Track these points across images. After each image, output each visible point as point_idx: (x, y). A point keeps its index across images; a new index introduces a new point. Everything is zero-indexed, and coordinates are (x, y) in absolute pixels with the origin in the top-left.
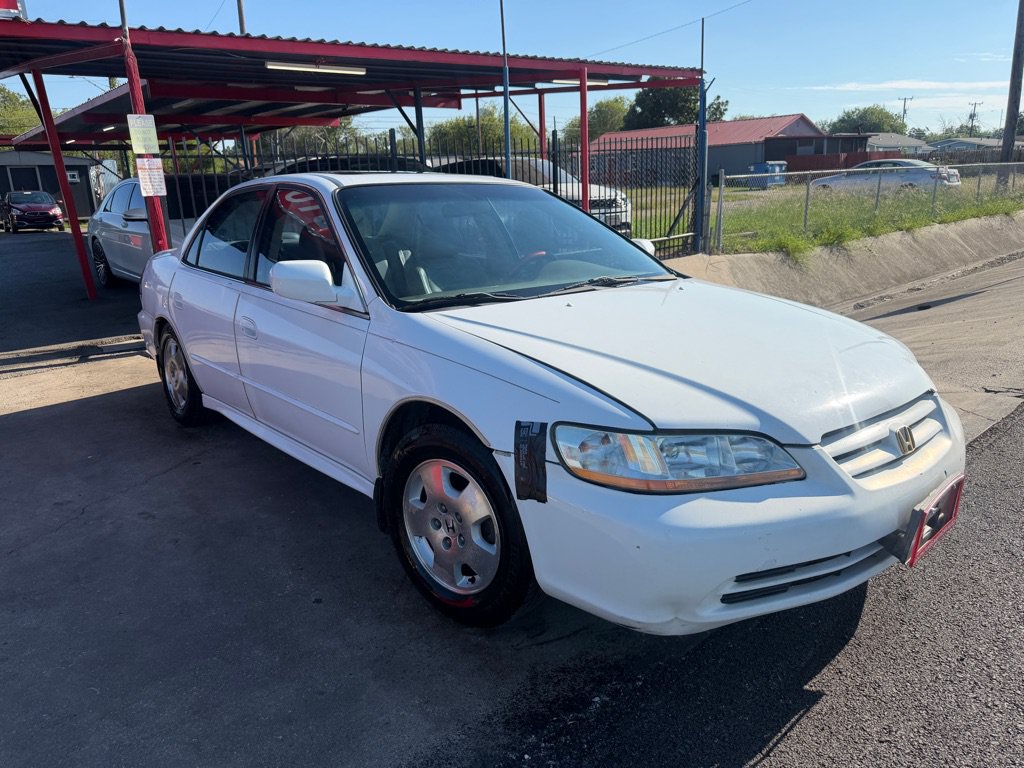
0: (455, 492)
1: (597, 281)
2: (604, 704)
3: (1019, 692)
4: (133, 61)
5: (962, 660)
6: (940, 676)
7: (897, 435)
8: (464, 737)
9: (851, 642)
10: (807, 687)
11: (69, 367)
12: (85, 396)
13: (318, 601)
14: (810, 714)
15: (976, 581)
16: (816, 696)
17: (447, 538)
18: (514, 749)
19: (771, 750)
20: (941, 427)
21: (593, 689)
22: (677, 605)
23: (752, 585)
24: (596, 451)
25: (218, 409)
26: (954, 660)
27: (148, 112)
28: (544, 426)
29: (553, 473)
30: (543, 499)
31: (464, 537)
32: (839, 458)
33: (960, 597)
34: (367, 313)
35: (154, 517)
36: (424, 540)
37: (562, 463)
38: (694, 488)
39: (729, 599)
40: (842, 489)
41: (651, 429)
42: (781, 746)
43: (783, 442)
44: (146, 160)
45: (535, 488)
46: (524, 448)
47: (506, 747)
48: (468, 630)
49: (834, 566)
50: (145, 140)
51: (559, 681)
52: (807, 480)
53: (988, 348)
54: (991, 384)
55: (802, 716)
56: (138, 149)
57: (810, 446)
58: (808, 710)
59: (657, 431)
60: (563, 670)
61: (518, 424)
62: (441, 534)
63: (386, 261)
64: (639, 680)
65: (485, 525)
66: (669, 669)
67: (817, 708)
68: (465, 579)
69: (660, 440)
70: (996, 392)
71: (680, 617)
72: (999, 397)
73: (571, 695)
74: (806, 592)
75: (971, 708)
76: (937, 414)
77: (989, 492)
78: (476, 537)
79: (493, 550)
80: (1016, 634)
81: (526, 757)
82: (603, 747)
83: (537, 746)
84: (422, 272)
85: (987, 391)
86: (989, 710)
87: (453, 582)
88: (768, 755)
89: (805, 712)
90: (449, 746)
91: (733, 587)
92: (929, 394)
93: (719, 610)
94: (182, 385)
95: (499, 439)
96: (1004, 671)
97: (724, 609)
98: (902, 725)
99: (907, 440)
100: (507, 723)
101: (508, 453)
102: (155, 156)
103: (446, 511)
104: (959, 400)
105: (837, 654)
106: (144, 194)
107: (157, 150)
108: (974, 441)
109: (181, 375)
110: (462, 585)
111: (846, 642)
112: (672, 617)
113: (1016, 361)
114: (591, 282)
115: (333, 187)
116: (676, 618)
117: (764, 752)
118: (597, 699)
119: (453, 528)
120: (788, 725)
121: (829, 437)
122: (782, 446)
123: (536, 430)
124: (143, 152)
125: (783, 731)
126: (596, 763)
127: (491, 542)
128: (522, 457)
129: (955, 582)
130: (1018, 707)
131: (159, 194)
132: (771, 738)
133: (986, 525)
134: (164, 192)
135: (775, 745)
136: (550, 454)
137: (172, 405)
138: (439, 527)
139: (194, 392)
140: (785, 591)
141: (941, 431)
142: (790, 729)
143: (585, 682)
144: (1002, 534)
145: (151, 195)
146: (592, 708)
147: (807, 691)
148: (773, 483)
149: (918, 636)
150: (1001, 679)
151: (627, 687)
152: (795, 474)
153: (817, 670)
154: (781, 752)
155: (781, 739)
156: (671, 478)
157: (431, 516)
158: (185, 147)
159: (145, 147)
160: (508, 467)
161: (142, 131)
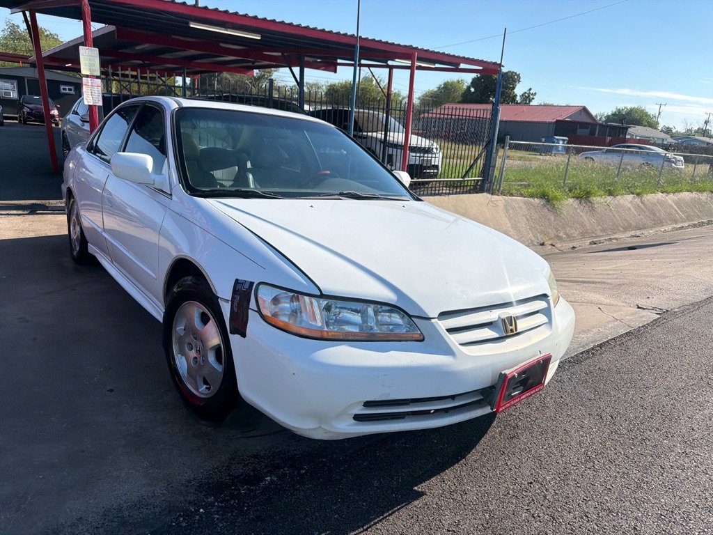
0: (202, 325)
1: (346, 194)
2: (272, 482)
3: (560, 510)
4: (87, 9)
5: (531, 483)
6: (511, 492)
7: (504, 321)
8: (165, 492)
9: (461, 462)
10: (416, 488)
11: (20, 217)
12: (22, 236)
13: (112, 391)
14: (409, 507)
15: (566, 432)
16: (420, 495)
17: (195, 358)
18: (195, 504)
19: (370, 527)
20: (547, 320)
21: (269, 472)
22: (319, 417)
23: (375, 409)
24: (286, 305)
25: (96, 255)
26: (526, 483)
27: (94, 47)
28: (252, 284)
29: (253, 318)
30: (244, 335)
31: (205, 357)
32: (450, 331)
33: (551, 441)
34: (171, 195)
35: (27, 321)
36: (184, 358)
37: (259, 311)
38: (341, 338)
39: (359, 418)
40: (448, 351)
41: (319, 294)
42: (378, 526)
43: (411, 314)
44: (89, 79)
45: (240, 327)
46: (238, 297)
47: (190, 503)
48: (203, 422)
49: (440, 405)
50: (90, 65)
51: (249, 463)
52: (424, 342)
53: (654, 279)
54: (643, 303)
55: (403, 507)
56: (84, 71)
57: (430, 319)
58: (409, 503)
59: (322, 296)
60: (255, 457)
61: (237, 280)
62: (193, 354)
63: (237, 167)
64: (304, 469)
65: (217, 350)
66: (327, 465)
67: (416, 503)
68: (205, 386)
69: (324, 302)
70: (644, 309)
71: (322, 426)
72: (644, 313)
73: (252, 473)
74: (418, 421)
75: (521, 517)
76: (547, 312)
77: (605, 374)
78: (211, 358)
79: (219, 368)
80: (577, 471)
81: (201, 510)
82: (257, 511)
83: (212, 504)
84: (251, 177)
85: (639, 308)
86: (533, 519)
87: (197, 389)
88: (367, 530)
89: (406, 505)
90: (153, 497)
91: (361, 410)
92: (544, 297)
93: (351, 425)
94: (78, 236)
95: (223, 290)
96: (556, 494)
97: (355, 425)
98: (468, 521)
99: (511, 325)
100: (199, 486)
101: (227, 301)
102: (97, 77)
103: (196, 339)
104: (615, 311)
105: (447, 469)
106: (86, 103)
107: (98, 74)
108: (612, 339)
109: (78, 229)
110: (202, 391)
111: (458, 461)
112: (318, 426)
113: (669, 290)
114: (342, 194)
115: (175, 106)
116: (320, 427)
117: (365, 528)
118: (268, 478)
119: (199, 351)
120: (390, 512)
121: (444, 315)
122: (410, 316)
123: (247, 286)
124: (88, 73)
125: (385, 515)
126: (247, 520)
127: (221, 363)
128: (235, 304)
129: (552, 431)
130: (554, 519)
131: (97, 104)
132: (375, 519)
133: (593, 396)
134: (100, 104)
135: (375, 524)
136: (253, 304)
137: (72, 249)
138: (192, 349)
139: (83, 241)
140: (403, 418)
141: (546, 323)
142: (389, 515)
143: (266, 467)
144: (602, 404)
145: (91, 104)
146: (262, 484)
147: (415, 491)
148: (400, 341)
149: (509, 464)
150: (552, 500)
151: (294, 472)
152: (417, 336)
153: (429, 477)
154: (377, 529)
155: (380, 521)
156: (326, 329)
157: (187, 340)
158: (120, 75)
159: (90, 70)
160: (226, 309)
161: (89, 60)
